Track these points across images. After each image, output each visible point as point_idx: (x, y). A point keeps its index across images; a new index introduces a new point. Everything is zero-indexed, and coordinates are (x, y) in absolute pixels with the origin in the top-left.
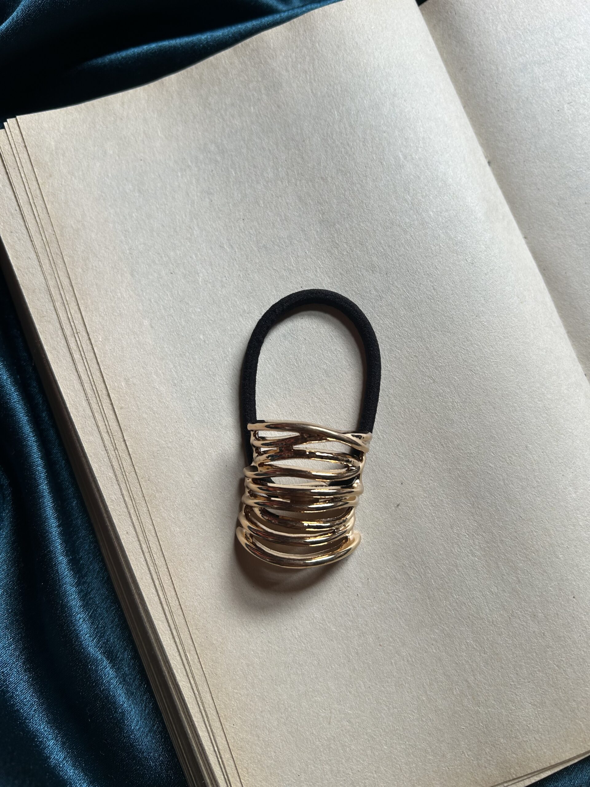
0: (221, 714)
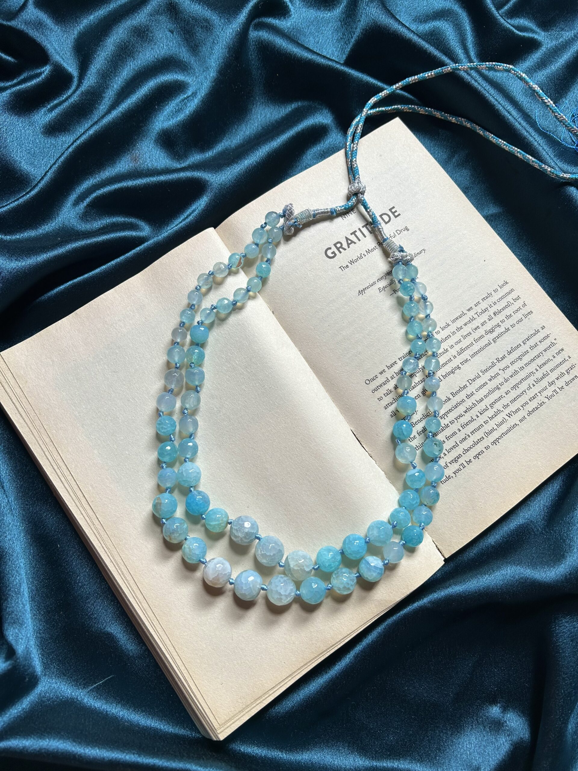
0: (176, 648)
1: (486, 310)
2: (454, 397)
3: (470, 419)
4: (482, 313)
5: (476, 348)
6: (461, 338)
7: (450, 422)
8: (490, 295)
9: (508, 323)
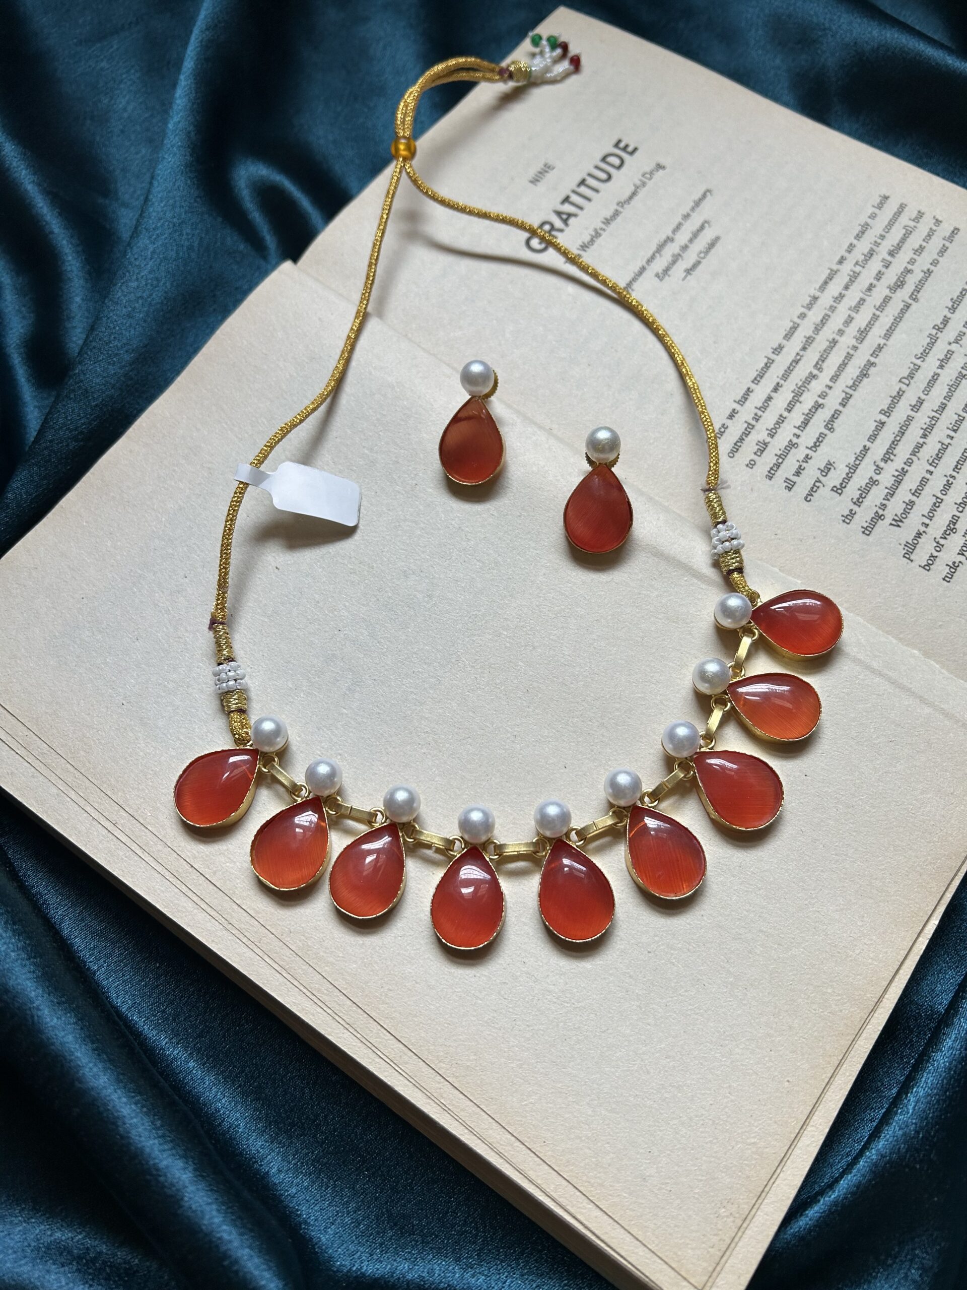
1: (871, 254)
2: (888, 417)
3: (939, 446)
4: (866, 260)
5: (886, 320)
6: (850, 312)
7: (905, 463)
8: (865, 227)
9: (924, 262)
